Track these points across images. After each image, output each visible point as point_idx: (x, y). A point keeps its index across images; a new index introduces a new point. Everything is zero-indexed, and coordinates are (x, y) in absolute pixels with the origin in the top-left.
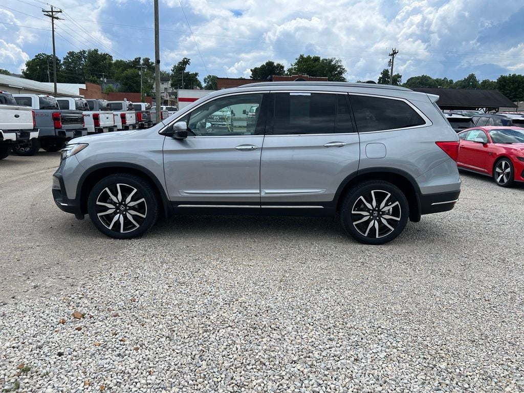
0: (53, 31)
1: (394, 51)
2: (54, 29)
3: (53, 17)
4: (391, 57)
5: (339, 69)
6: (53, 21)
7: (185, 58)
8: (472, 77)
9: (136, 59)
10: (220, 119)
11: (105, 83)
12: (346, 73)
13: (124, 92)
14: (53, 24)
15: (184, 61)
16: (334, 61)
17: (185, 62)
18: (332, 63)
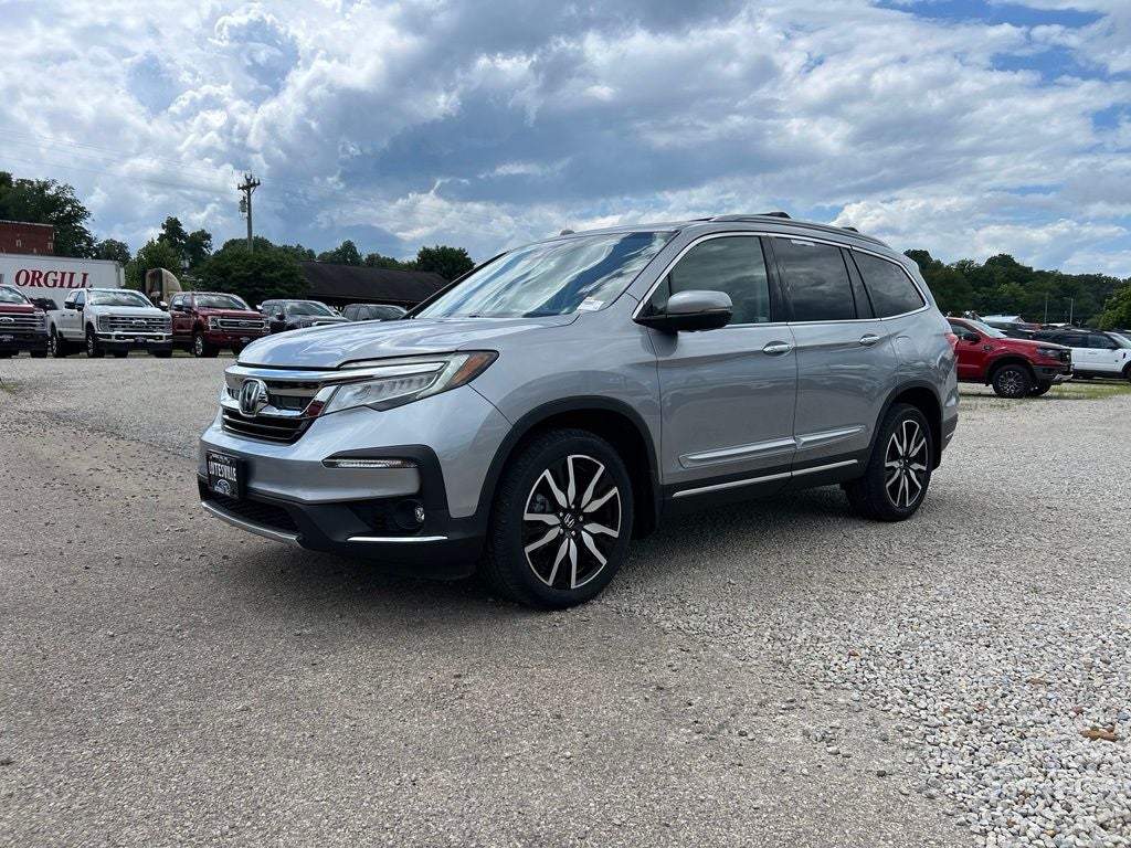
1: (248, 180)
4: (244, 193)
5: (69, 208)
8: (349, 247)
12: (89, 220)
16: (54, 188)
18: (49, 192)
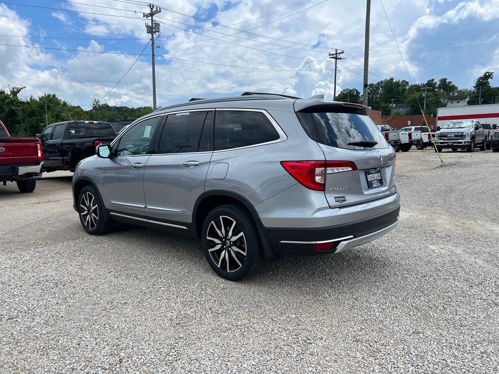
0: (336, 70)
2: (337, 68)
3: (336, 58)
6: (336, 61)
7: (487, 72)
9: (429, 81)
10: (455, 136)
11: (394, 108)
13: (411, 115)
14: (336, 64)
15: (485, 75)
17: (488, 76)
